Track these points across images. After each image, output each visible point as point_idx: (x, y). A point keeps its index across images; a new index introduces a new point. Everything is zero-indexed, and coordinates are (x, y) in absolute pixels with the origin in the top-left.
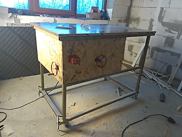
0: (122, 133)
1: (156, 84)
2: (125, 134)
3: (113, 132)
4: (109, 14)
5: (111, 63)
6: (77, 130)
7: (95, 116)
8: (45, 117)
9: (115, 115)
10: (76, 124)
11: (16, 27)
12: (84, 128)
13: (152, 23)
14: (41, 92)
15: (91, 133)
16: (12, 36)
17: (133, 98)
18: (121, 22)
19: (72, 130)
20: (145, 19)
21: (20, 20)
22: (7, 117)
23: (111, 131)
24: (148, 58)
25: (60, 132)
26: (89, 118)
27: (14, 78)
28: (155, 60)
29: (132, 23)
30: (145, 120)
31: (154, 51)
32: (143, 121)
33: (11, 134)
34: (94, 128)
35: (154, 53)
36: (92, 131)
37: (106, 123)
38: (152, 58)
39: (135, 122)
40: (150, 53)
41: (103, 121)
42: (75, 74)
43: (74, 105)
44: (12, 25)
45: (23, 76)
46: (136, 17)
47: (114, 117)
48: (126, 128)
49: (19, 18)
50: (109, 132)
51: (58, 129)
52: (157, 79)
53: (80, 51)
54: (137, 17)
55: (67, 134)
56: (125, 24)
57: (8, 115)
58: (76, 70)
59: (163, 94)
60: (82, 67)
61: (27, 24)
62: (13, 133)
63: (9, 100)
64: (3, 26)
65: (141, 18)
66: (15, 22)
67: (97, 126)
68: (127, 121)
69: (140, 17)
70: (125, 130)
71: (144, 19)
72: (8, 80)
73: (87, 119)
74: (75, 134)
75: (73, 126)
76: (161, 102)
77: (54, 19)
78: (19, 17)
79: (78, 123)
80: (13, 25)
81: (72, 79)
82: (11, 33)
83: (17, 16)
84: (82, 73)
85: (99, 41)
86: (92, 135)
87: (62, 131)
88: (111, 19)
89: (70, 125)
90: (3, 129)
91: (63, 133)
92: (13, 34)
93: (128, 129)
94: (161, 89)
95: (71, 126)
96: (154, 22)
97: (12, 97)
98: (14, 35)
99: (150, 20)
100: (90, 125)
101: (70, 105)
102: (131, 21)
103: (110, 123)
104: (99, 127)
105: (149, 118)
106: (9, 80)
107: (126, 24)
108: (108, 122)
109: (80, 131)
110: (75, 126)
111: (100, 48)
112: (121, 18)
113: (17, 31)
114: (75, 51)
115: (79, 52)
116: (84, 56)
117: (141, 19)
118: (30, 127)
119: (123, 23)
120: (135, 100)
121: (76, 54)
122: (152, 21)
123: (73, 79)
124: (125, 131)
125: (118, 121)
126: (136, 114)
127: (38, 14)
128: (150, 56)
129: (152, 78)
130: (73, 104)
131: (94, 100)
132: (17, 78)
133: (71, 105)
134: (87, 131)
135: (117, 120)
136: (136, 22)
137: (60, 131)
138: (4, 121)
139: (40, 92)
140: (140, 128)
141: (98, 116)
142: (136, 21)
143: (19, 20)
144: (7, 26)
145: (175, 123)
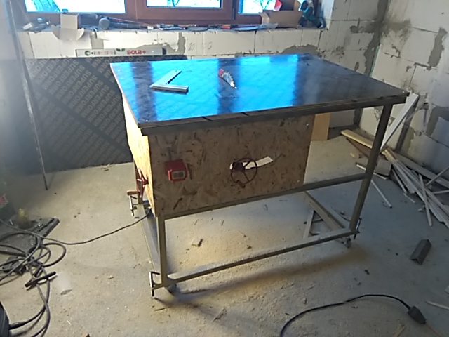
0: (282, 327)
1: (421, 209)
2: (289, 329)
3: (265, 320)
4: (325, 12)
5: (273, 171)
6: (191, 304)
7: (236, 276)
8: (136, 264)
9: (280, 282)
10: (190, 290)
11: (95, 58)
12: (206, 301)
13: (441, 42)
14: (136, 208)
15: (217, 315)
16: (88, 79)
17: (343, 242)
18: (357, 32)
19: (180, 301)
20: (424, 29)
21: (104, 41)
22: (66, 254)
23: (262, 317)
24: (420, 134)
25: (156, 301)
26: (222, 280)
27: (94, 166)
28: (437, 142)
29: (390, 34)
30: (350, 303)
31: (437, 119)
32: (345, 305)
33: (66, 292)
34: (226, 305)
35: (438, 123)
36: (220, 312)
37: (255, 298)
38: (431, 136)
39: (323, 305)
40: (427, 121)
41: (251, 291)
42: (183, 197)
43: (199, 245)
44: (88, 55)
45: (111, 163)
46: (401, 19)
47: (277, 286)
48: (297, 317)
49: (102, 37)
50: (257, 318)
51: (153, 295)
52: (427, 195)
53: (191, 151)
54: (404, 19)
55: (168, 309)
56: (370, 36)
57: (67, 250)
58: (184, 188)
59: (428, 240)
60: (198, 183)
61: (119, 50)
62: (69, 291)
63: (75, 217)
64: (69, 56)
65: (414, 24)
66: (92, 46)
67: (233, 301)
68: (306, 301)
69: (412, 21)
70: (293, 320)
71: (421, 28)
72: (81, 170)
73: (217, 281)
74: (184, 311)
75: (183, 294)
76: (412, 262)
77: (180, 34)
78: (102, 34)
79: (195, 289)
80: (88, 53)
81: (176, 206)
82: (84, 72)
83: (96, 34)
84: (198, 194)
85: (240, 127)
86: (216, 319)
87: (159, 300)
88: (328, 26)
89: (179, 289)
90: (55, 280)
91: (161, 306)
92: (90, 73)
93: (301, 319)
94: (431, 225)
95: (180, 292)
96: (447, 39)
97: (81, 212)
98: (90, 77)
99: (437, 31)
100: (219, 295)
101: (191, 243)
102: (388, 27)
103: (266, 299)
104: (238, 305)
105: (362, 300)
106: (84, 169)
107: (374, 36)
108: (261, 296)
109: (196, 307)
110: (187, 293)
111: (241, 142)
112: (359, 20)
113: (98, 67)
114: (178, 152)
115: (189, 153)
116: (201, 161)
117: (413, 26)
118: (102, 284)
119: (364, 33)
120: (346, 249)
121: (181, 158)
122: (441, 35)
123: (178, 205)
124: (293, 323)
125: (284, 296)
126: (334, 286)
127: (144, 25)
128: (425, 129)
129: (416, 193)
130: (198, 243)
131: (246, 238)
132: (99, 165)
133: (193, 245)
134: (210, 308)
135: (283, 294)
136: (400, 32)
137: (156, 299)
138: (59, 262)
139: (134, 208)
140: (330, 320)
141: (242, 279)
142: (400, 29)
143: (102, 40)
144: (75, 56)
145: (425, 323)
